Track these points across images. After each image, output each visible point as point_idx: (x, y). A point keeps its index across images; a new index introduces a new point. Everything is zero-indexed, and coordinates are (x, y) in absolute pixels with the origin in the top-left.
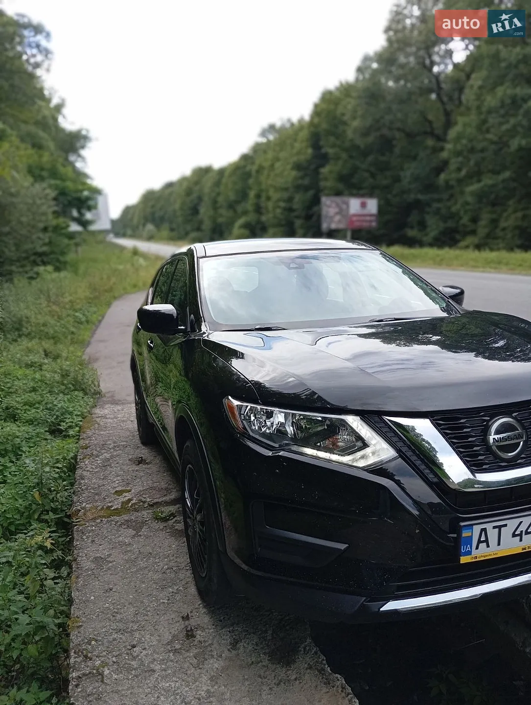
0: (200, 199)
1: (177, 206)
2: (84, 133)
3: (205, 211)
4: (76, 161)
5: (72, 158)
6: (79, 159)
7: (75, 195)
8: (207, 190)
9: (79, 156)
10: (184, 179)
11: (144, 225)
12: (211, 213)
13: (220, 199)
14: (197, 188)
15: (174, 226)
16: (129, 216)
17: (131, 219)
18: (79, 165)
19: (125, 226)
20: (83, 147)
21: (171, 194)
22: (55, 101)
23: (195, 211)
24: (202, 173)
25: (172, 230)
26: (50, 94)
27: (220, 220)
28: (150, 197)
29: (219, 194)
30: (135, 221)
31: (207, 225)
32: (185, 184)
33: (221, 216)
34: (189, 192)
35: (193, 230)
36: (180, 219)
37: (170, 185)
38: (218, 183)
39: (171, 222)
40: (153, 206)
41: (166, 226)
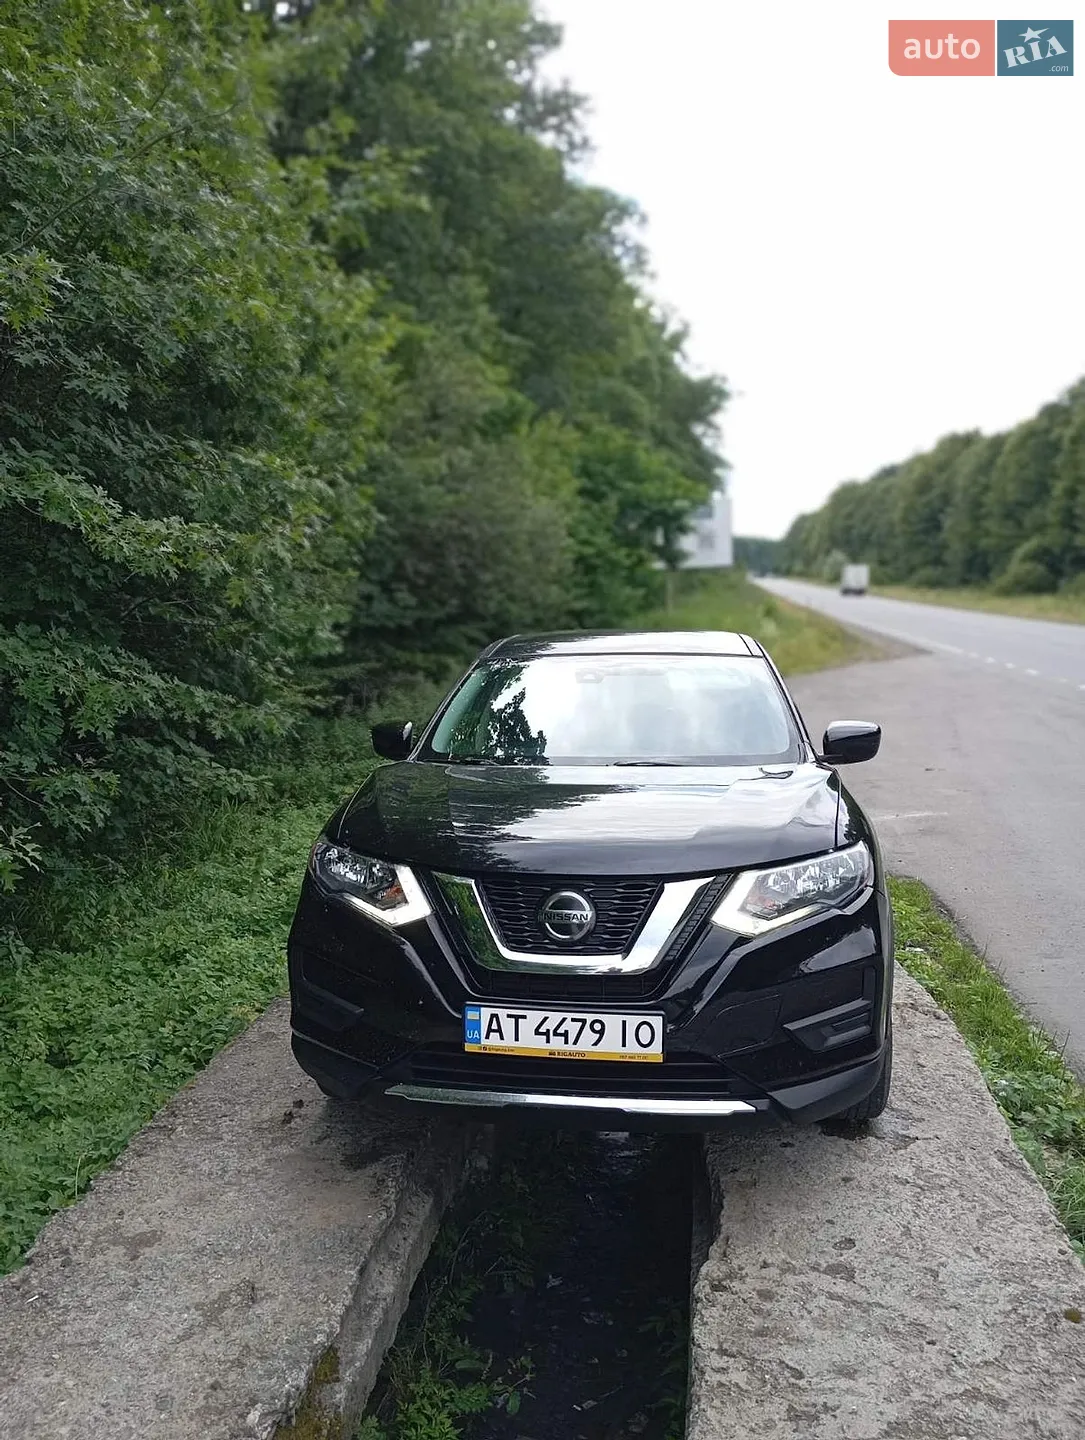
0: (946, 499)
1: (896, 516)
2: (717, 383)
3: (953, 523)
4: (704, 434)
5: (698, 429)
6: (711, 432)
7: (655, 507)
8: (960, 481)
9: (710, 425)
10: (920, 459)
11: (828, 552)
12: (966, 527)
13: (990, 498)
14: (944, 476)
15: (888, 555)
16: (803, 536)
17: (806, 542)
18: (707, 442)
19: (793, 555)
20: (715, 409)
21: (887, 491)
22: (673, 327)
23: (934, 524)
24: (958, 445)
25: (883, 563)
26: (665, 315)
27: (984, 543)
28: (847, 498)
29: (986, 488)
30: (813, 544)
31: (956, 552)
32: (918, 470)
33: (987, 534)
34: (924, 486)
35: (926, 564)
36: (899, 542)
37: (889, 472)
38: (986, 466)
39: (881, 546)
40: (850, 516)
41: (872, 553)
